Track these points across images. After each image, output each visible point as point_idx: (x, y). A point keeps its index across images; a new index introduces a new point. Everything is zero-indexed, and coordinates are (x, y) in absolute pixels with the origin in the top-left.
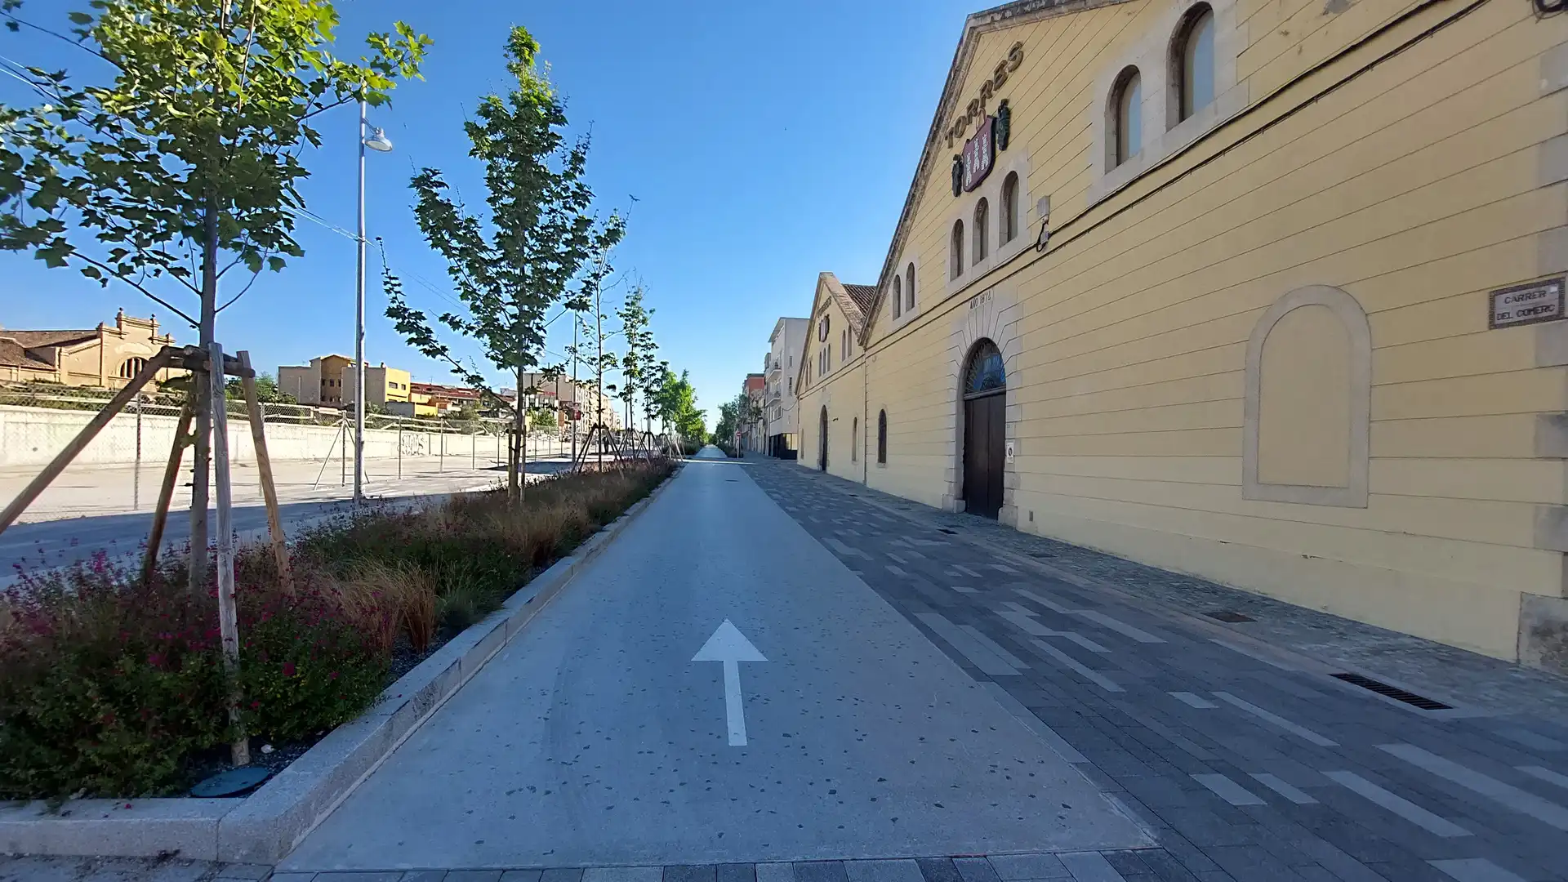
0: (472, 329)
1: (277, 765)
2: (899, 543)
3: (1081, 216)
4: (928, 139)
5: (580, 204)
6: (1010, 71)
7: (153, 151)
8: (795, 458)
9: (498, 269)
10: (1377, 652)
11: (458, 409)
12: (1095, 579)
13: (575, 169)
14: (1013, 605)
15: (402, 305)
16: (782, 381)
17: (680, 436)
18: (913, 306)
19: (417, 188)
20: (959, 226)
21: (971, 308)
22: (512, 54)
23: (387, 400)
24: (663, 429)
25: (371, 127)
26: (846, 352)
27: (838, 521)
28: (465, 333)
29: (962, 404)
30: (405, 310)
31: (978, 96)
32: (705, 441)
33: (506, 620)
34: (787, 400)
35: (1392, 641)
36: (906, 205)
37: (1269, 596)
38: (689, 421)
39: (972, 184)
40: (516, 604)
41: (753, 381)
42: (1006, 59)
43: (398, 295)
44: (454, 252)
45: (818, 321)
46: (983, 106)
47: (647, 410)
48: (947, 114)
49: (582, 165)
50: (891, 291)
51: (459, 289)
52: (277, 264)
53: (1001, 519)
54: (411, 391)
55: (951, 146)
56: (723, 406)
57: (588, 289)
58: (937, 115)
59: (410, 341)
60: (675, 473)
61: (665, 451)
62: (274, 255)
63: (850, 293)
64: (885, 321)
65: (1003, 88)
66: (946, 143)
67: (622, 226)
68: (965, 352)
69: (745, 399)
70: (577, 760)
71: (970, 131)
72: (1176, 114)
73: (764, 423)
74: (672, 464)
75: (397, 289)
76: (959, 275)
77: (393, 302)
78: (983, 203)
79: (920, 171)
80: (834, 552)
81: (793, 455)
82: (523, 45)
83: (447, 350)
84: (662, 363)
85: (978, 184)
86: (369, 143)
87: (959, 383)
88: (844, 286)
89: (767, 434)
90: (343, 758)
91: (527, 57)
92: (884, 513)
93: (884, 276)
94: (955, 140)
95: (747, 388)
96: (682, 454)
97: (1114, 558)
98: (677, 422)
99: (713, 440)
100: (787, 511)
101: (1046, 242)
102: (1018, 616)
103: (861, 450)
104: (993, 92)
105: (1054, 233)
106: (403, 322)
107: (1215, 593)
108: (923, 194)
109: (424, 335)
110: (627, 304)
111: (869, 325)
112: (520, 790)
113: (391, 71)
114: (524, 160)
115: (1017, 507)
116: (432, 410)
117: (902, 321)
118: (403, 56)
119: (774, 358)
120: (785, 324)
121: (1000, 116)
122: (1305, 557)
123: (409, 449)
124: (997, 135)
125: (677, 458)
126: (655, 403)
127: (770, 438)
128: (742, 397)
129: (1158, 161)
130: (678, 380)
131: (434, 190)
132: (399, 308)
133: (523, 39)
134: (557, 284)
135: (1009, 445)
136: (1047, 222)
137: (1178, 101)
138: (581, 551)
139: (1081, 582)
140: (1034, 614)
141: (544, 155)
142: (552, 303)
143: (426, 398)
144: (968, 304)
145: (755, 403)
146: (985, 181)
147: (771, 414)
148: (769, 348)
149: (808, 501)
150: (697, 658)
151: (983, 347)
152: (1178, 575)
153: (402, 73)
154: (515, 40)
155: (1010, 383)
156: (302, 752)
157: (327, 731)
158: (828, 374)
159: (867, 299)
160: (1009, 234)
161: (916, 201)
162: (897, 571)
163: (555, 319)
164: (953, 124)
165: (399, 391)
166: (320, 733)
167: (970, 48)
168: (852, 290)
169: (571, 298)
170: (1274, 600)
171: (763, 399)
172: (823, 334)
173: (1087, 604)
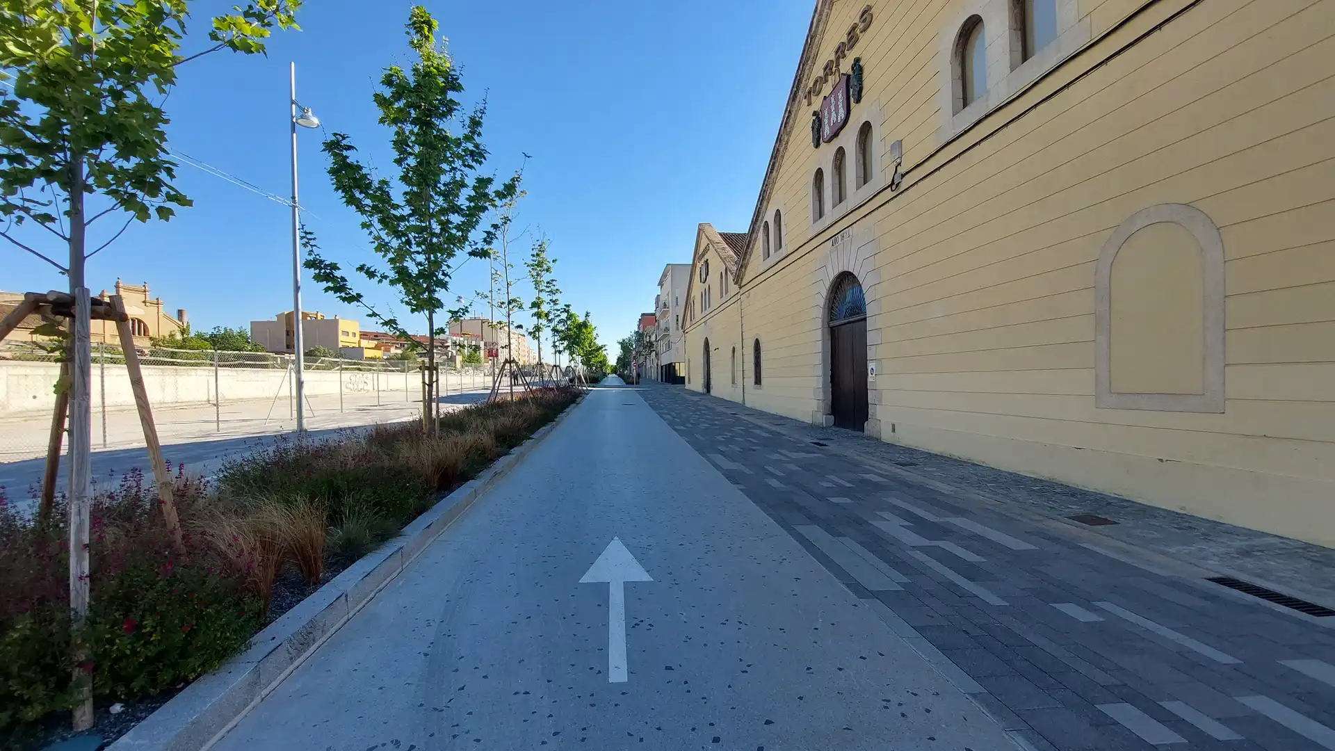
0: (386, 277)
1: (122, 726)
2: (776, 456)
3: (931, 156)
4: (789, 99)
5: (477, 161)
6: (861, 32)
7: (12, 97)
8: (684, 383)
9: (406, 223)
10: (1247, 553)
11: (399, 352)
12: (959, 485)
13: (473, 132)
14: (886, 515)
15: (317, 257)
16: (670, 318)
17: (585, 368)
18: (781, 247)
19: (329, 152)
20: (819, 173)
21: (833, 245)
22: (413, 31)
23: (340, 346)
24: (570, 361)
25: (300, 107)
26: (724, 290)
27: (719, 438)
28: (380, 281)
29: (827, 331)
30: (321, 262)
31: (833, 57)
32: (608, 372)
33: (401, 548)
34: (674, 334)
35: (1256, 542)
36: (771, 159)
37: (1125, 498)
38: (592, 354)
39: (831, 135)
40: (414, 530)
41: (646, 319)
42: (857, 21)
43: (314, 248)
44: (366, 209)
45: (699, 265)
46: (838, 65)
47: (555, 346)
48: (805, 76)
49: (479, 128)
50: (761, 235)
51: (374, 242)
52: (164, 213)
53: (866, 433)
54: (360, 338)
55: (809, 104)
56: (621, 341)
57: (489, 238)
58: (796, 77)
59: (327, 289)
60: (578, 400)
61: (571, 380)
62: (162, 205)
63: (725, 240)
64: (757, 262)
65: (855, 48)
66: (805, 102)
67: (517, 180)
68: (828, 284)
69: (639, 335)
70: (449, 705)
71: (827, 89)
72: (1019, 56)
73: (657, 354)
74: (577, 392)
75: (312, 242)
76: (820, 217)
77: (310, 254)
78: (841, 152)
79: (782, 128)
80: (717, 466)
81: (681, 380)
82: (423, 22)
83: (362, 296)
84: (565, 305)
85: (836, 135)
86: (299, 121)
87: (824, 312)
88: (720, 234)
89: (659, 364)
90: (190, 720)
91: (427, 33)
92: (761, 428)
93: (754, 222)
94: (813, 98)
95: (641, 325)
96: (587, 383)
97: (973, 464)
98: (582, 356)
99: (614, 370)
100: (676, 430)
101: (899, 183)
102: (892, 526)
103: (739, 374)
104: (846, 52)
105: (907, 173)
106: (320, 272)
107: (1073, 495)
108: (786, 148)
109: (339, 283)
110: (533, 255)
111: (742, 267)
112: (384, 745)
113: (266, 21)
114: (424, 123)
115: (880, 420)
116: (378, 353)
117: (771, 261)
118: (278, 6)
119: (662, 299)
120: (671, 270)
121: (854, 72)
122: (1161, 460)
123: (356, 387)
124: (851, 90)
125: (582, 386)
126: (561, 340)
127: (662, 367)
128: (637, 333)
129: (1004, 99)
130: (581, 319)
131: (345, 153)
132: (315, 260)
133: (422, 17)
134: (462, 235)
135: (871, 365)
136: (899, 164)
137: (1020, 43)
138: (486, 475)
139: (946, 488)
140: (907, 524)
141: (444, 119)
142: (457, 252)
143: (373, 343)
144: (830, 242)
145: (648, 337)
146: (841, 132)
147: (661, 346)
148: (658, 291)
149: (694, 420)
150: (584, 580)
151: (845, 280)
152: (1035, 479)
153: (280, 24)
154: (415, 18)
155: (870, 310)
156: (154, 709)
157: (187, 683)
158: (709, 310)
159: (740, 244)
160: (865, 178)
161: (780, 155)
162: (774, 483)
163: (460, 266)
164: (811, 84)
165: (350, 338)
166: (181, 686)
167: (824, 14)
168: (727, 237)
169: (474, 247)
170: (1133, 502)
171: (654, 335)
172: (703, 276)
173: (957, 511)
